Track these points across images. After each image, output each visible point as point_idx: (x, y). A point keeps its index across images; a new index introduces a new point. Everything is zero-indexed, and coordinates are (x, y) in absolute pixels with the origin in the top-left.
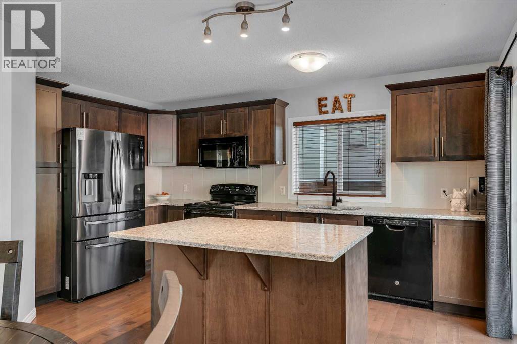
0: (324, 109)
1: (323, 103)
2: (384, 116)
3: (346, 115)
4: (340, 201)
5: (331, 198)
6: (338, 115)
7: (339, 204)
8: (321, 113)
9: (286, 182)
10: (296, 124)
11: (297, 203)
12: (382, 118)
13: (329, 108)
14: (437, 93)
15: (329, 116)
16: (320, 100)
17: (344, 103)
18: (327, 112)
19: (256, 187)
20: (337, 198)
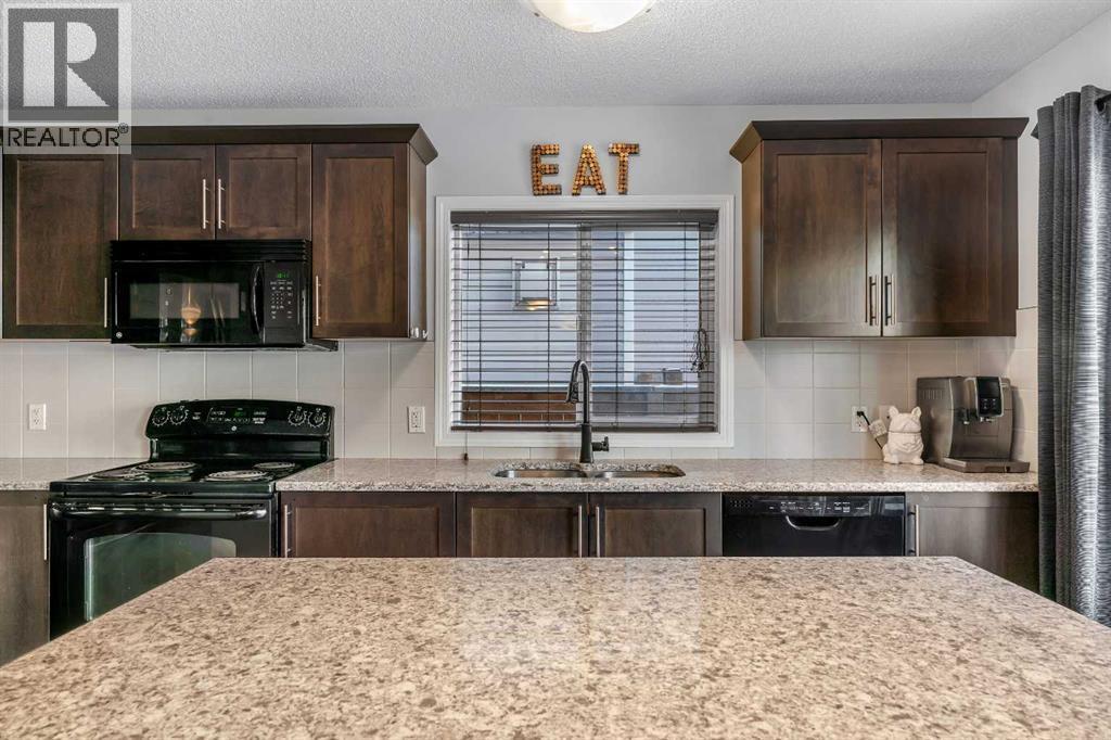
0: (547, 181)
1: (545, 161)
2: (715, 213)
3: (612, 201)
4: (604, 447)
5: (575, 439)
6: (589, 201)
7: (597, 456)
8: (539, 190)
9: (428, 394)
10: (459, 218)
11: (465, 457)
12: (706, 221)
13: (565, 178)
14: (876, 158)
15: (565, 202)
16: (538, 152)
17: (608, 170)
18: (556, 191)
19: (328, 411)
20: (597, 437)
